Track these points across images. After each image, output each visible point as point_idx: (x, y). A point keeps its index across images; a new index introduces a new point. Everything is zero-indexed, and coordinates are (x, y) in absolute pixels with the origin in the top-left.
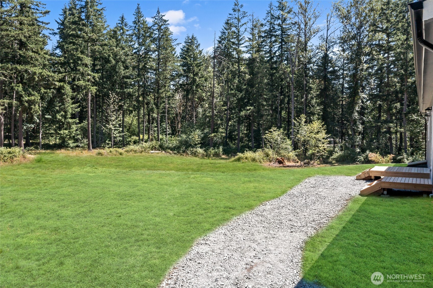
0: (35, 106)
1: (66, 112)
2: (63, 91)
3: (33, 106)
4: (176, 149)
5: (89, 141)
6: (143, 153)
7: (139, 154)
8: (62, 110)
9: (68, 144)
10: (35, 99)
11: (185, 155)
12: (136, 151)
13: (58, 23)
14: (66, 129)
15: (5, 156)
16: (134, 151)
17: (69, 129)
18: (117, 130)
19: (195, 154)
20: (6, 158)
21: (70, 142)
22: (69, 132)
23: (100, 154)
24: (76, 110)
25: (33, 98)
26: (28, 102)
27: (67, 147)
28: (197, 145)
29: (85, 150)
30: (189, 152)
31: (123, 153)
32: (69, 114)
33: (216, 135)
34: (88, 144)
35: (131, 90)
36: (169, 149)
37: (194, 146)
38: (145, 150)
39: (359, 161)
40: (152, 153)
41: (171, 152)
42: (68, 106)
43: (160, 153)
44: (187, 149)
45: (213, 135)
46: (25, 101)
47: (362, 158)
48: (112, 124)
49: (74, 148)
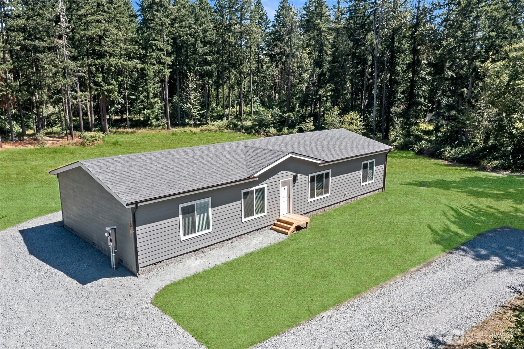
0: (113, 93)
1: (148, 93)
2: (145, 72)
3: (111, 94)
4: (248, 130)
5: (167, 120)
6: (217, 132)
7: (213, 133)
8: (145, 90)
9: (151, 123)
10: (112, 88)
11: (257, 135)
12: (211, 130)
13: (138, 4)
14: (149, 109)
15: (88, 140)
16: (208, 130)
17: (152, 109)
18: (196, 108)
20: (88, 142)
21: (153, 121)
22: (152, 111)
23: (174, 134)
24: (158, 90)
25: (111, 87)
26: (107, 90)
27: (150, 125)
28: (270, 125)
29: (164, 129)
30: (262, 132)
31: (198, 132)
32: (151, 94)
33: (291, 114)
34: (167, 124)
35: (210, 68)
36: (243, 129)
37: (267, 126)
38: (219, 129)
39: (412, 150)
40: (226, 132)
41: (244, 131)
42: (150, 87)
43: (234, 132)
44: (260, 129)
45: (287, 115)
46: (105, 90)
47: (416, 148)
48: (190, 103)
49: (156, 126)
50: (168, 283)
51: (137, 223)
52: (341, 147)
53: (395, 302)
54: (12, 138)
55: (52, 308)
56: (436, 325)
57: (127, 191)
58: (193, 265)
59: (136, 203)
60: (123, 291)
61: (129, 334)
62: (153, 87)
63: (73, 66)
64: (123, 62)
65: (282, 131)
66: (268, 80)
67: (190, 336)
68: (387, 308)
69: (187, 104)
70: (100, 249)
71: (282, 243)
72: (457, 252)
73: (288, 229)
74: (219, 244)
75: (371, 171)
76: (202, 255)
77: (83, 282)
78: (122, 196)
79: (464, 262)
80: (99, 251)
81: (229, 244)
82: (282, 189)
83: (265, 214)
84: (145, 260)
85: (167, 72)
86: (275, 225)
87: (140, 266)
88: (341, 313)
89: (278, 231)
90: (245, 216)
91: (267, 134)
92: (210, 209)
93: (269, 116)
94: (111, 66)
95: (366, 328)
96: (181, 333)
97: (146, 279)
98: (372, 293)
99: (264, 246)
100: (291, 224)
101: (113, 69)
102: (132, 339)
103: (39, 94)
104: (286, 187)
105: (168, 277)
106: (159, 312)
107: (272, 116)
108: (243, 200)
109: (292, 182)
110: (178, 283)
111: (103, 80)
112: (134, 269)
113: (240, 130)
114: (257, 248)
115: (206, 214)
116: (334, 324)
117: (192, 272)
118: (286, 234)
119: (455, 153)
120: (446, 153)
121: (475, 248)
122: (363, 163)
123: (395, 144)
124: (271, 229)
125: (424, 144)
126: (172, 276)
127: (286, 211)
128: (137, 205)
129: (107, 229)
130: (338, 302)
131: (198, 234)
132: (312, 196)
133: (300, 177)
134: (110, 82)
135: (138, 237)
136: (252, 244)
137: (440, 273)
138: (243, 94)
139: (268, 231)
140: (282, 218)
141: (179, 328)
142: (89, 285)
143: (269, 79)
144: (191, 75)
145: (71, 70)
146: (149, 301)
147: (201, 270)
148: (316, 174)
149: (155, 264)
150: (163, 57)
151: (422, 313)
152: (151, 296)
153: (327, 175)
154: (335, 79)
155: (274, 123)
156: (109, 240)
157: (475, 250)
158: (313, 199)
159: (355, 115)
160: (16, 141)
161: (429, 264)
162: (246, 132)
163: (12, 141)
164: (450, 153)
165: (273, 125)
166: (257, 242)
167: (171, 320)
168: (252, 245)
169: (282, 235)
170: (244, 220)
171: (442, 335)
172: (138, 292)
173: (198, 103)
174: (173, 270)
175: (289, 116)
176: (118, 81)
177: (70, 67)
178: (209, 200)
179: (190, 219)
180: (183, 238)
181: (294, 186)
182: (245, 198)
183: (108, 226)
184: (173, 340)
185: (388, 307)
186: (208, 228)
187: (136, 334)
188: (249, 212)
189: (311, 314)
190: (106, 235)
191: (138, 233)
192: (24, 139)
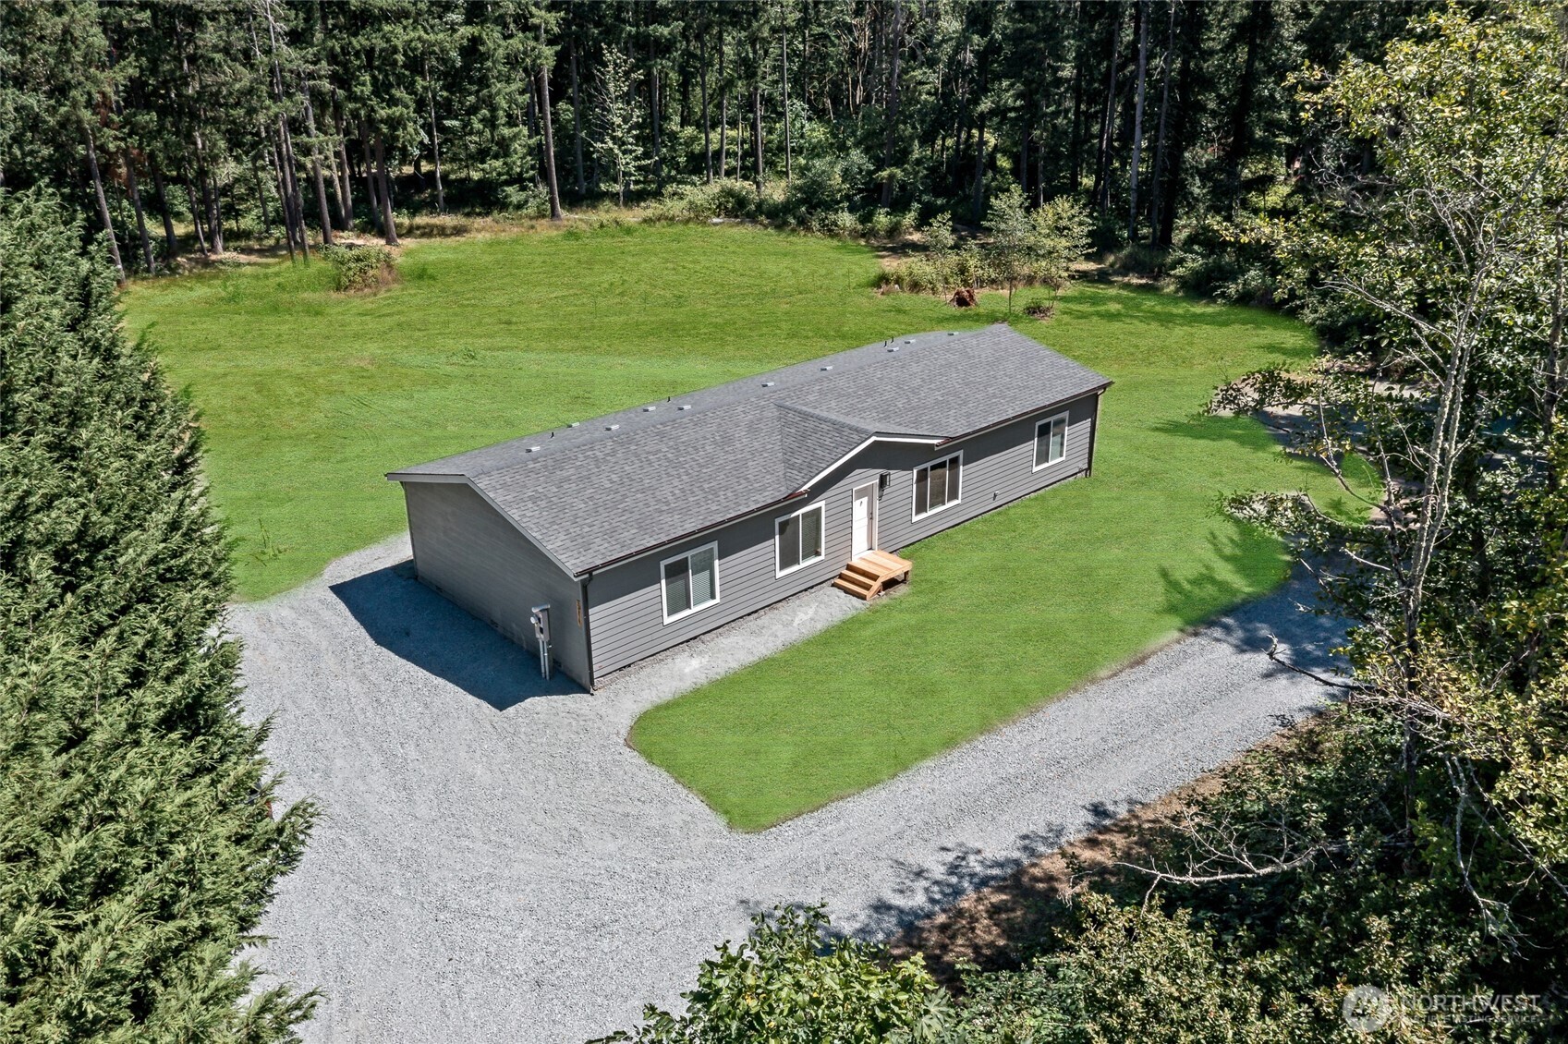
0: (405, 128)
1: (493, 109)
2: (482, 49)
3: (400, 132)
4: (777, 216)
5: (551, 189)
6: (691, 225)
7: (681, 227)
8: (484, 102)
9: (506, 197)
10: (401, 114)
11: (802, 233)
12: (672, 219)
14: (496, 157)
15: (350, 269)
16: (666, 218)
17: (506, 156)
18: (631, 152)
19: (830, 230)
21: (509, 189)
22: (505, 163)
24: (521, 99)
25: (396, 110)
27: (503, 205)
28: (838, 203)
29: (544, 216)
30: (815, 224)
31: (637, 226)
32: (501, 113)
33: (898, 172)
34: (552, 201)
35: (666, 31)
36: (761, 213)
37: (831, 206)
38: (697, 215)
39: (1223, 295)
40: (716, 224)
41: (766, 222)
42: (498, 93)
43: (738, 224)
44: (811, 214)
45: (885, 174)
46: (381, 121)
47: (1232, 289)
48: (613, 138)
49: (519, 206)
50: (648, 706)
51: (590, 602)
52: (990, 390)
53: (1052, 741)
54: (148, 262)
55: (463, 754)
56: (1111, 785)
57: (568, 543)
58: (687, 670)
59: (590, 571)
60: (574, 723)
61: (600, 798)
62: (508, 92)
63: (296, 63)
64: (426, 36)
65: (871, 221)
66: (834, 45)
67: (698, 802)
68: (1035, 752)
69: (603, 142)
70: (509, 635)
71: (853, 620)
72: (1209, 632)
73: (868, 587)
74: (733, 624)
75: (1058, 438)
76: (702, 647)
77: (501, 704)
78: (562, 558)
79: (1215, 656)
80: (505, 638)
81: (751, 623)
82: (856, 504)
83: (822, 557)
84: (603, 664)
85: (547, 56)
86: (841, 576)
87: (596, 675)
88: (952, 762)
89: (847, 591)
90: (783, 566)
91: (829, 230)
92: (717, 562)
93: (833, 172)
94: (395, 50)
95: (990, 788)
96: (683, 796)
97: (608, 698)
98: (1014, 723)
99: (819, 626)
100: (874, 578)
101: (400, 58)
102: (607, 806)
103: (202, 135)
104: (865, 500)
105: (646, 694)
106: (642, 761)
107: (846, 174)
108: (777, 537)
109: (876, 489)
110: (667, 706)
111: (376, 93)
112: (585, 681)
113: (751, 217)
114: (807, 632)
115: (707, 572)
116: (937, 781)
117: (687, 685)
118: (863, 598)
119: (1330, 315)
120: (1306, 311)
121: (1250, 621)
122: (1038, 424)
123: (1179, 271)
124: (833, 585)
125: (1253, 279)
126: (654, 693)
127: (865, 546)
128: (590, 573)
129: (535, 610)
130: (950, 743)
131: (694, 609)
132: (921, 508)
133: (896, 476)
134: (392, 97)
135: (592, 626)
136: (797, 621)
137: (1156, 681)
138: (762, 96)
139: (827, 589)
140: (855, 562)
141: (679, 787)
142: (511, 710)
143: (837, 41)
144: (612, 55)
145: (291, 71)
146: (622, 741)
147: (703, 680)
148: (928, 465)
149: (620, 669)
150: (533, 9)
151: (1095, 762)
152: (624, 732)
153: (954, 462)
154: (1025, 73)
155: (848, 198)
156: (538, 630)
157: (1250, 626)
158: (923, 515)
159: (1067, 205)
160: (159, 274)
161: (1140, 661)
162: (770, 224)
163: (148, 270)
164: (1316, 311)
165: (846, 204)
166: (805, 618)
167: (665, 774)
168: (795, 624)
169: (854, 599)
170: (780, 574)
171: (1116, 802)
172: (599, 723)
173: (636, 137)
174: (654, 680)
175: (892, 177)
176: (412, 92)
177: (289, 66)
178: (715, 545)
179: (681, 583)
180: (667, 620)
181: (881, 497)
182: (781, 533)
183: (536, 606)
184: (671, 808)
185: (1037, 750)
186: (713, 597)
187: (612, 798)
188: (789, 558)
189: (901, 765)
190: (533, 620)
191: (591, 619)
192: (179, 266)
